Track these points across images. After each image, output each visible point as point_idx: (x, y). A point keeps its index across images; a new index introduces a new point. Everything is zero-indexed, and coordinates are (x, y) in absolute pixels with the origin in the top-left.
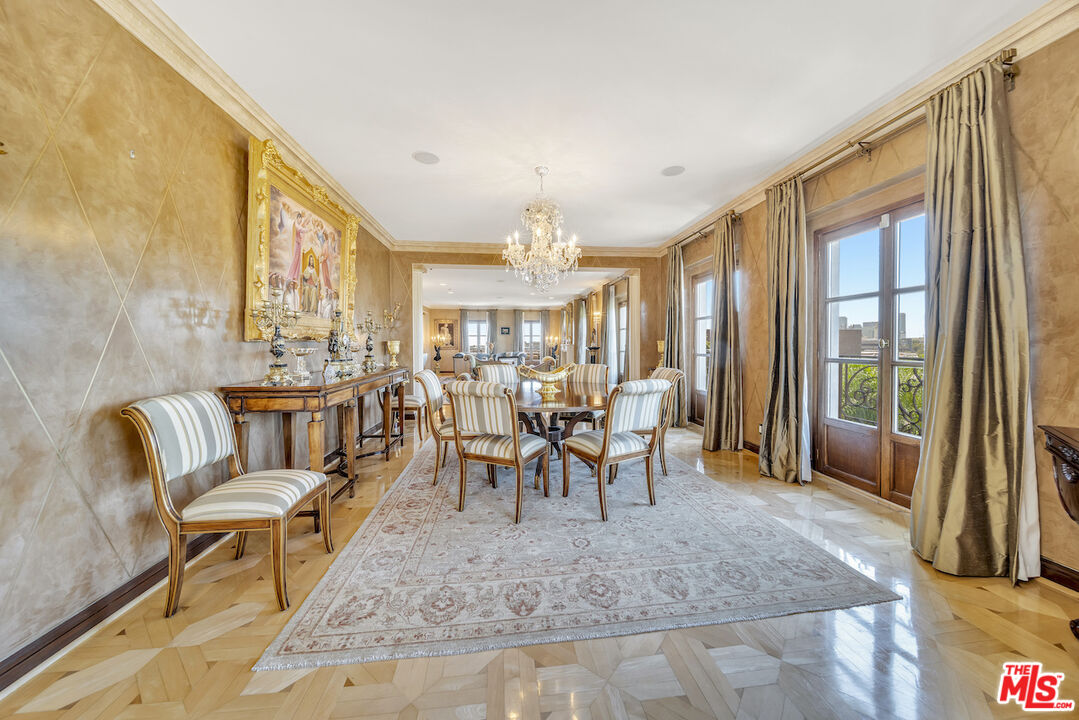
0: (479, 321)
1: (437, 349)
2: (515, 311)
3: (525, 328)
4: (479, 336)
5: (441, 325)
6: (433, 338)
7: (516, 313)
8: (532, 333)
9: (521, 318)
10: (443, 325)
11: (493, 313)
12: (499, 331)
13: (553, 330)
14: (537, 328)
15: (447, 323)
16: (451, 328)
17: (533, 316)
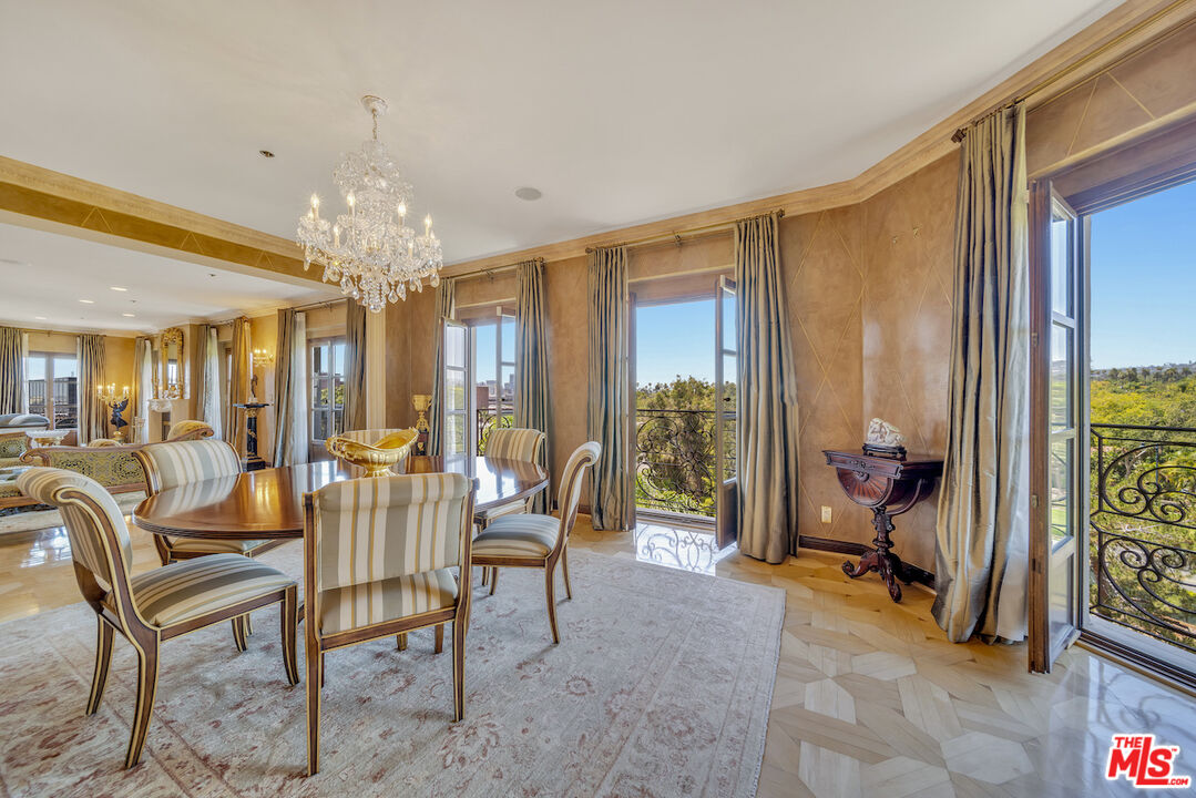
14: (69, 364)
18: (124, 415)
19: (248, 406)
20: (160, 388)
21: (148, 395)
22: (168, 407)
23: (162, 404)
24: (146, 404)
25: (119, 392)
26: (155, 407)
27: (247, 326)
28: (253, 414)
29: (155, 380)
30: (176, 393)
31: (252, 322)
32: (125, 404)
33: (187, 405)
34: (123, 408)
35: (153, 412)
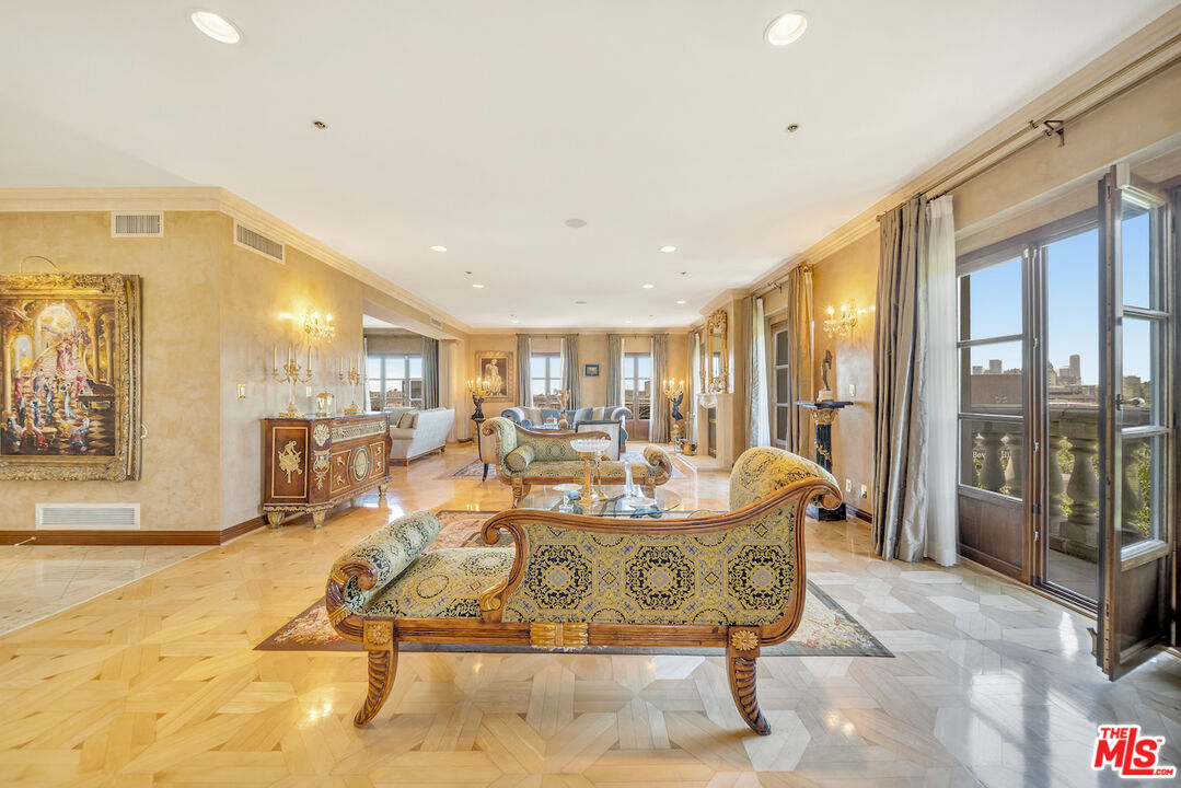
0: (548, 355)
1: (478, 402)
2: (609, 335)
3: (626, 365)
4: (548, 379)
5: (486, 362)
6: (471, 382)
7: (611, 339)
8: (637, 373)
9: (619, 350)
10: (489, 361)
11: (571, 340)
12: (582, 371)
13: (673, 369)
14: (647, 367)
15: (495, 357)
16: (502, 367)
17: (640, 346)
18: (681, 408)
19: (819, 406)
20: (707, 381)
21: (697, 389)
22: (714, 403)
23: (708, 399)
24: (696, 398)
25: (677, 387)
26: (703, 403)
27: (808, 278)
28: (825, 419)
29: (702, 373)
30: (720, 386)
31: (813, 269)
32: (681, 397)
33: (731, 399)
34: (680, 402)
35: (701, 407)
